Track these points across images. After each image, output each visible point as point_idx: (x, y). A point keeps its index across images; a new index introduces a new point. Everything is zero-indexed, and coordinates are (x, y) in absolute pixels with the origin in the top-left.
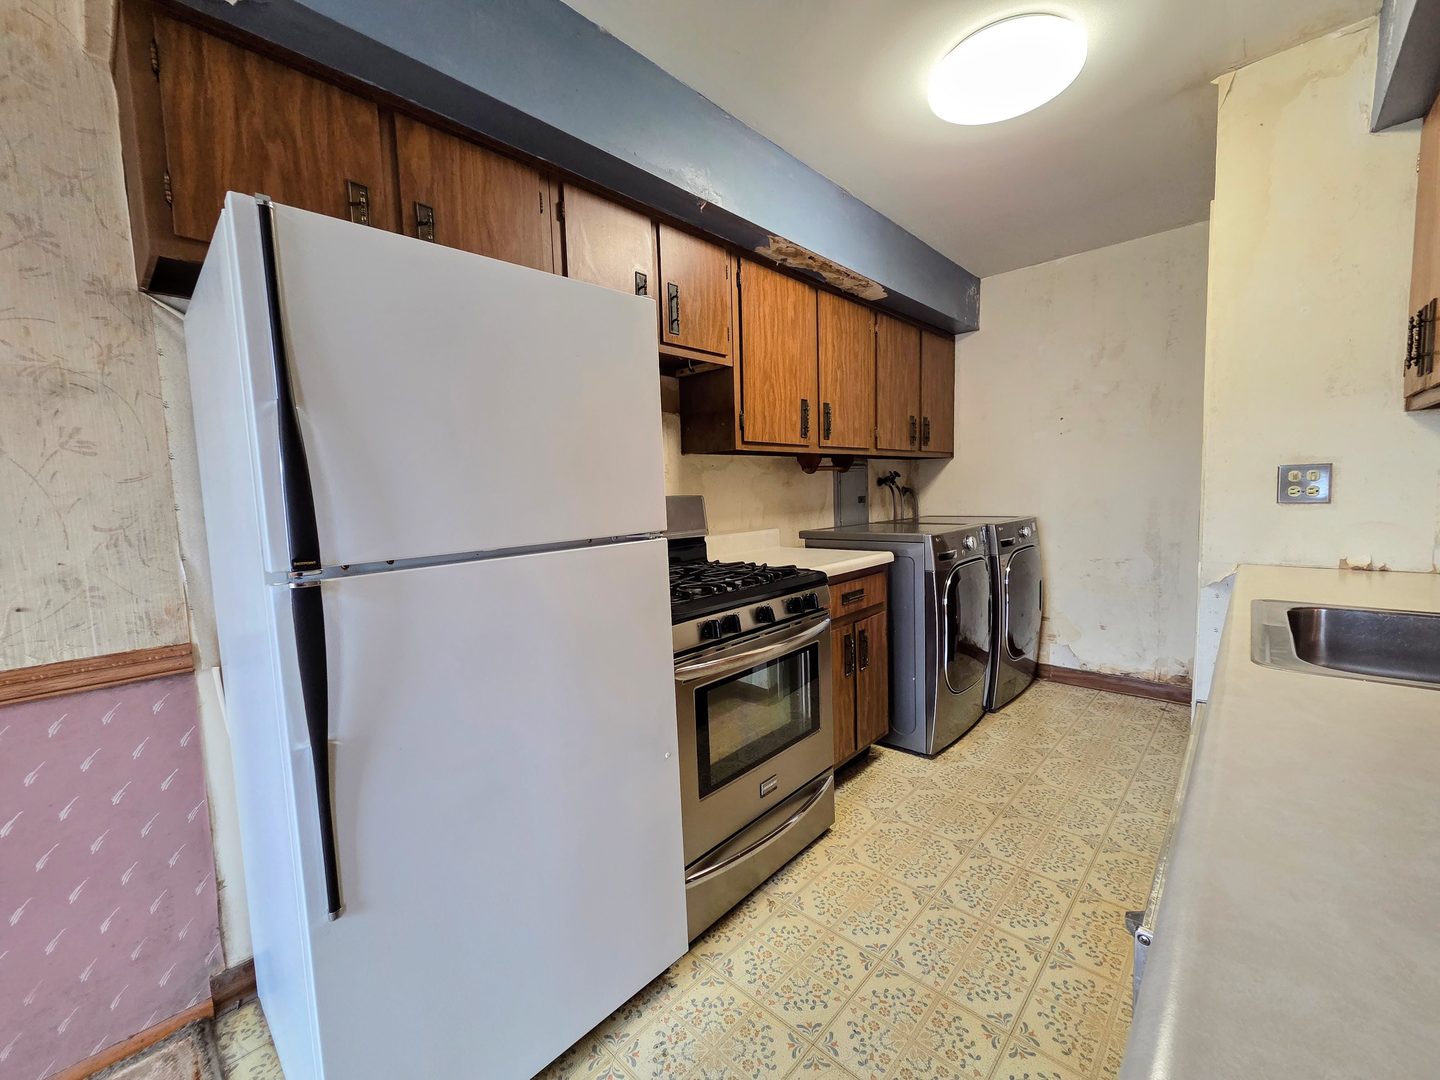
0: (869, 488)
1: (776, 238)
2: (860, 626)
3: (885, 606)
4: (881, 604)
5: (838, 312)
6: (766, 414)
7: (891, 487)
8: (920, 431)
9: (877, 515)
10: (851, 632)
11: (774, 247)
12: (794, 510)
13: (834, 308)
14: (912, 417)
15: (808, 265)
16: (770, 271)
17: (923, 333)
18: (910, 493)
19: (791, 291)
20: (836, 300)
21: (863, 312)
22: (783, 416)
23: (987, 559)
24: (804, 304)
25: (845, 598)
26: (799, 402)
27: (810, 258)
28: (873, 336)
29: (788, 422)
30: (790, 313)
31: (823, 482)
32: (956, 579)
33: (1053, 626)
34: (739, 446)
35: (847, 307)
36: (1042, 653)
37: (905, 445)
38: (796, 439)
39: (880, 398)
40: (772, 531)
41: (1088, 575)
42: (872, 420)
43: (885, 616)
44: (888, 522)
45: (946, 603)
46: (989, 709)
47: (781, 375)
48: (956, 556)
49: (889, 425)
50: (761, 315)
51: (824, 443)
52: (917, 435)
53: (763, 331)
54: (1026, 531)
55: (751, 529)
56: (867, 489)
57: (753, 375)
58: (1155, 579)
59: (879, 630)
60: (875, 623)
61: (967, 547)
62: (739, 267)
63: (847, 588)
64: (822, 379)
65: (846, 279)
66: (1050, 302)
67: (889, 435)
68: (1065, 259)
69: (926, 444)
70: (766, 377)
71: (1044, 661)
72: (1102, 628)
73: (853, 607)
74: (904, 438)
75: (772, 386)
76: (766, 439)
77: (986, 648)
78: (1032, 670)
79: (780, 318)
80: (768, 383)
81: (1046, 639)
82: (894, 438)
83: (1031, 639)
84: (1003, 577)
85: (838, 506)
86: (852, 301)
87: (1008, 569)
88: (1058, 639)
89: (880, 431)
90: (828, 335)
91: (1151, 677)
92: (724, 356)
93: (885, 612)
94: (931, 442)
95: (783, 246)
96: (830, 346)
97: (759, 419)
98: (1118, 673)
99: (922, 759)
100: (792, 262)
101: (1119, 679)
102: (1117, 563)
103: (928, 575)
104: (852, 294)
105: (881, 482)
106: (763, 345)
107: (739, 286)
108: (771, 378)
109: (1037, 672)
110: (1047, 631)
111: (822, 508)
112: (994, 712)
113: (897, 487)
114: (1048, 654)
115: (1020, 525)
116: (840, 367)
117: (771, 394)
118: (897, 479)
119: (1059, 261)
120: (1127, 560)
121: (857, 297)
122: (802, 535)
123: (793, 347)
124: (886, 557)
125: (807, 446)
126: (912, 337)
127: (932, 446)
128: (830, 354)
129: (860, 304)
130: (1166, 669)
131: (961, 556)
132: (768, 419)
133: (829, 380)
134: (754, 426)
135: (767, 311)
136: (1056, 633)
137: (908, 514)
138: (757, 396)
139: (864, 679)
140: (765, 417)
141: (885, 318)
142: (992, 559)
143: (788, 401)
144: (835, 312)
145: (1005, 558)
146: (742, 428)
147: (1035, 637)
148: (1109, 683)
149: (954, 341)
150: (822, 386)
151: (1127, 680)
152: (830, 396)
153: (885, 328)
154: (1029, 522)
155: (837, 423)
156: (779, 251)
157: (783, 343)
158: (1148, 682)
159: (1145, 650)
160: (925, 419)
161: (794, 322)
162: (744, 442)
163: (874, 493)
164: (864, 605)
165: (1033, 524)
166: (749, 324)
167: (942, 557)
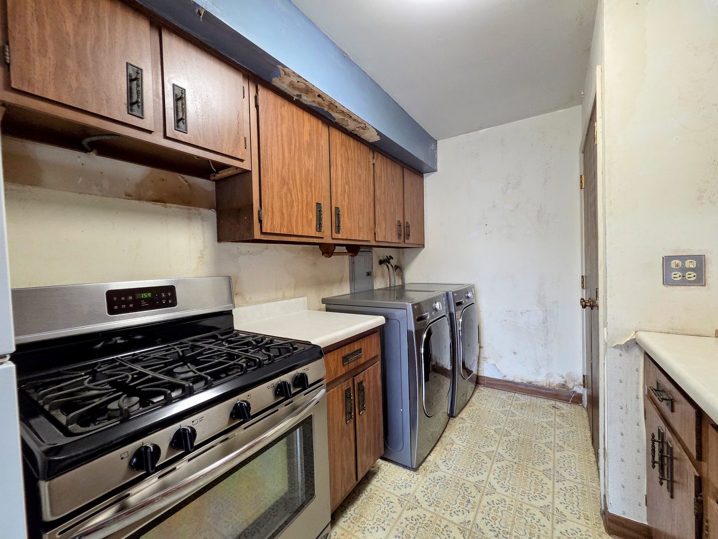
0: (374, 267)
1: (286, 70)
2: (358, 379)
3: (380, 357)
4: (377, 356)
5: (346, 145)
6: (284, 211)
7: (387, 266)
8: (404, 231)
9: (379, 284)
10: (351, 385)
11: (287, 80)
12: (319, 283)
13: (342, 141)
14: (399, 221)
15: (319, 103)
16: (287, 102)
17: (404, 169)
18: (399, 269)
19: (306, 122)
20: (344, 136)
21: (365, 149)
22: (300, 214)
23: (447, 316)
24: (317, 133)
25: (345, 359)
26: (314, 205)
27: (319, 96)
28: (372, 166)
29: (305, 219)
30: (306, 138)
31: (341, 263)
32: (429, 334)
33: (486, 352)
34: (257, 235)
35: (352, 143)
36: (479, 369)
37: (395, 240)
38: (312, 232)
39: (377, 207)
40: (301, 299)
41: (505, 320)
42: (372, 222)
43: (379, 364)
44: (385, 289)
45: (422, 352)
46: (452, 415)
47: (298, 182)
48: (428, 317)
49: (384, 226)
50: (279, 133)
51: (335, 236)
52: (402, 233)
53: (280, 146)
54: (470, 295)
55: (284, 298)
56: (372, 267)
57: (272, 180)
58: (544, 323)
59: (375, 377)
60: (371, 372)
61: (436, 310)
62: (257, 92)
63: (346, 350)
64: (334, 190)
65: (349, 120)
66: (478, 155)
67: (384, 232)
68: (485, 130)
69: (408, 239)
70: (284, 182)
71: (481, 374)
72: (515, 353)
73: (352, 365)
74: (394, 234)
75: (289, 190)
76: (284, 231)
77: (449, 368)
78: (475, 380)
79: (297, 138)
80: (285, 187)
81: (481, 360)
82: (387, 234)
83: (474, 360)
84: (458, 326)
85: (353, 280)
86: (356, 140)
87: (461, 320)
88: (488, 360)
89: (378, 230)
90: (338, 160)
91: (545, 385)
92: (242, 160)
93: (379, 362)
94: (411, 238)
95: (295, 80)
96: (339, 167)
97: (277, 214)
98: (525, 382)
99: (408, 471)
100: (306, 99)
101: (526, 385)
102: (522, 313)
103: (409, 333)
104: (356, 135)
105: (381, 262)
106: (281, 157)
107: (257, 106)
108: (288, 184)
109: (478, 381)
110: (482, 356)
111: (341, 281)
112: (454, 417)
113: (392, 266)
114: (483, 370)
115: (466, 291)
116: (348, 183)
117: (289, 196)
118: (391, 261)
119: (482, 131)
120: (527, 311)
121: (359, 137)
122: (324, 301)
123: (309, 164)
124: (380, 320)
125: (322, 238)
126: (398, 171)
127: (411, 240)
128: (340, 172)
129: (361, 142)
130: (553, 379)
131: (432, 317)
132: (285, 216)
133: (339, 191)
134: (272, 219)
135: (284, 131)
136: (487, 356)
137: (398, 282)
138: (276, 197)
139: (362, 420)
140: (283, 214)
141: (379, 155)
142: (451, 315)
143: (305, 203)
144: (342, 144)
145: (458, 313)
146: (260, 221)
147: (476, 358)
148: (520, 388)
149: (423, 177)
150: (334, 194)
151: (530, 386)
152: (341, 202)
153: (380, 162)
154: (471, 288)
155: (345, 221)
156: (291, 84)
157: (300, 160)
158: (542, 388)
159: (540, 367)
160: (407, 223)
161: (310, 145)
162: (262, 233)
163: (377, 269)
164: (362, 361)
165: (473, 289)
166: (266, 139)
167: (420, 319)
